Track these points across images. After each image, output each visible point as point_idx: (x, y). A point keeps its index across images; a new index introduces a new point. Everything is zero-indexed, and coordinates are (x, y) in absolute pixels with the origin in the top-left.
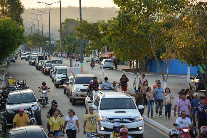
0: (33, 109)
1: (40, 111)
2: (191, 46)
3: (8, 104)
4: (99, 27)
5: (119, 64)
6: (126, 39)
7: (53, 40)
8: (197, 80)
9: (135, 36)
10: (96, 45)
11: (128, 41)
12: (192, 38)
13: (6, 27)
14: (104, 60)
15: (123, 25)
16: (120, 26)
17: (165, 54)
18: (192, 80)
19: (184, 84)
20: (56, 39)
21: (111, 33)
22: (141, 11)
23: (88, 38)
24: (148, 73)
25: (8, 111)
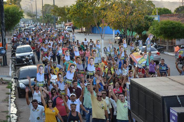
0: (31, 56)
1: (34, 56)
2: (117, 20)
3: (17, 53)
4: (65, 9)
5: (75, 29)
6: (80, 16)
7: (38, 16)
8: (119, 38)
9: (85, 15)
10: (63, 19)
11: (81, 17)
12: (118, 16)
13: (14, 10)
14: (67, 27)
15: (79, 9)
16: (77, 9)
17: (102, 24)
18: (116, 38)
19: (111, 40)
20: (39, 15)
21: (72, 13)
22: (89, 1)
23: (59, 16)
24: (91, 34)
25: (17, 57)
